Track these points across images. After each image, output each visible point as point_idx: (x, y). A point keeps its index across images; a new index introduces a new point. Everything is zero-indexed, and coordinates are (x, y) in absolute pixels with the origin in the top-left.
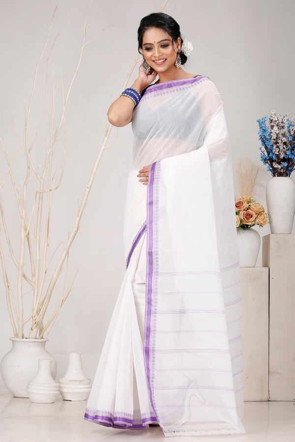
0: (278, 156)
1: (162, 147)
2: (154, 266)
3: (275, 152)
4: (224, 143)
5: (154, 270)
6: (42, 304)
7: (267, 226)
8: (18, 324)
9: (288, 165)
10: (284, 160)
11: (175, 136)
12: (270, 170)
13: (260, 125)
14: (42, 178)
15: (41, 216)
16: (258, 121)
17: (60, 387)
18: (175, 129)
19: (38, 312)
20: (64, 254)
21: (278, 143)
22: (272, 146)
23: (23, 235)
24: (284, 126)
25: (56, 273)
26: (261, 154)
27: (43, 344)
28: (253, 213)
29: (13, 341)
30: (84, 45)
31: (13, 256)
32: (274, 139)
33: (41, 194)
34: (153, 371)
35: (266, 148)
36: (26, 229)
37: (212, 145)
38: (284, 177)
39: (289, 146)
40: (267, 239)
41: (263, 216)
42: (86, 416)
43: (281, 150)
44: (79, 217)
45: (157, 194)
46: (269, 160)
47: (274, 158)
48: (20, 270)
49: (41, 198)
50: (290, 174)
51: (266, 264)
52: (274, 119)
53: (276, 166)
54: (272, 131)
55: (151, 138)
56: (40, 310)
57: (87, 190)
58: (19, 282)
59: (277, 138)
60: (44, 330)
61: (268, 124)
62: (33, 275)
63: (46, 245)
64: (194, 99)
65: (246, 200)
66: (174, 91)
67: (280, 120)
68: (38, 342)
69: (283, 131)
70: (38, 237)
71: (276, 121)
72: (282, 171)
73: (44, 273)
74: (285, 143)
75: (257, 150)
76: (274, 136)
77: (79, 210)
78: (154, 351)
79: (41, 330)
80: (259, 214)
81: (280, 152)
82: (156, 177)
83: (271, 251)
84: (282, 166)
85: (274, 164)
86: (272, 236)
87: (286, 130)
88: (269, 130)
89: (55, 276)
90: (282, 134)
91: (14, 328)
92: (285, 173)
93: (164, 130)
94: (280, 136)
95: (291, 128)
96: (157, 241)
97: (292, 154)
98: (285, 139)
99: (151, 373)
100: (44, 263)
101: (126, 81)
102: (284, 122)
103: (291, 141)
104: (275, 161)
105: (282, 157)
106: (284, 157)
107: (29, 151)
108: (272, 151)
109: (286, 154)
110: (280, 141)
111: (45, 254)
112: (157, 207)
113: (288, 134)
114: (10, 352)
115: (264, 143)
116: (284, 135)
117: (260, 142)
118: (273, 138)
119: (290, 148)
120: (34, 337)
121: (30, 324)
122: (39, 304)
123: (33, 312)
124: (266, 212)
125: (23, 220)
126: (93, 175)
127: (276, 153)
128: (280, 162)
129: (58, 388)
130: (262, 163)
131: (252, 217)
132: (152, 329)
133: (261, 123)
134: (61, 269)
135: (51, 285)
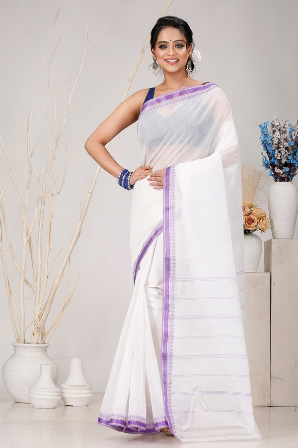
0: (279, 161)
1: (176, 153)
2: (171, 272)
3: (276, 157)
4: (236, 149)
5: (171, 276)
6: (44, 309)
7: (268, 232)
8: (20, 329)
9: (290, 170)
10: (286, 165)
11: (189, 142)
12: (272, 175)
13: (262, 129)
14: (44, 183)
15: (43, 221)
16: (260, 126)
17: (62, 392)
18: (190, 135)
19: (40, 317)
20: (66, 259)
21: (280, 148)
22: (274, 151)
23: (25, 240)
24: (286, 131)
25: (58, 278)
26: (263, 159)
27: (45, 349)
28: (255, 218)
29: (15, 346)
30: (85, 50)
31: (15, 261)
32: (276, 144)
33: (43, 199)
34: (170, 377)
35: (268, 153)
36: (27, 234)
37: (224, 151)
38: (285, 182)
39: (291, 151)
40: (268, 245)
41: (264, 221)
42: (100, 420)
43: (283, 155)
44: (81, 221)
45: (174, 199)
46: (271, 165)
47: (276, 163)
48: (22, 275)
49: (43, 203)
50: (292, 179)
51: (268, 269)
52: (276, 124)
53: (278, 171)
54: (274, 136)
55: (164, 145)
56: (42, 315)
57: (89, 194)
58: (21, 287)
59: (279, 143)
60: (46, 334)
61: (269, 129)
62: (34, 280)
63: (48, 249)
64: (207, 105)
65: (248, 205)
66: (186, 99)
67: (282, 125)
68: (40, 347)
69: (284, 136)
70: (40, 242)
71: (278, 126)
72: (284, 176)
73: (46, 278)
74: (287, 148)
75: (259, 155)
76: (276, 141)
77: (81, 215)
78: (171, 356)
79: (43, 335)
80: (261, 219)
81: (282, 157)
82: (171, 183)
83: (273, 256)
84: (284, 171)
85: (276, 169)
86: (273, 241)
87: (287, 135)
88: (271, 135)
89: (57, 281)
90: (284, 139)
91: (16, 333)
92: (287, 178)
93: (178, 137)
94: (282, 141)
95: (293, 133)
96: (174, 247)
97: (294, 158)
98: (286, 144)
99: (168, 378)
100: (46, 267)
101: (128, 86)
102: (286, 127)
103: (293, 146)
104: (277, 166)
105: (284, 161)
106: (286, 162)
107: (31, 156)
108: (274, 155)
109: (288, 159)
110: (282, 146)
111: (47, 259)
112: (173, 213)
113: (290, 139)
114: (12, 357)
115: (266, 148)
116: (286, 140)
117: (262, 147)
118: (274, 143)
119: (292, 153)
120: (36, 342)
121: (32, 329)
122: (41, 309)
123: (35, 317)
124: (268, 217)
125: (25, 225)
126: (94, 180)
127: (278, 158)
128: (282, 167)
129: (60, 394)
130: (264, 168)
131: (253, 222)
132: (169, 334)
133: (263, 128)
134: (62, 275)
135: (53, 290)
